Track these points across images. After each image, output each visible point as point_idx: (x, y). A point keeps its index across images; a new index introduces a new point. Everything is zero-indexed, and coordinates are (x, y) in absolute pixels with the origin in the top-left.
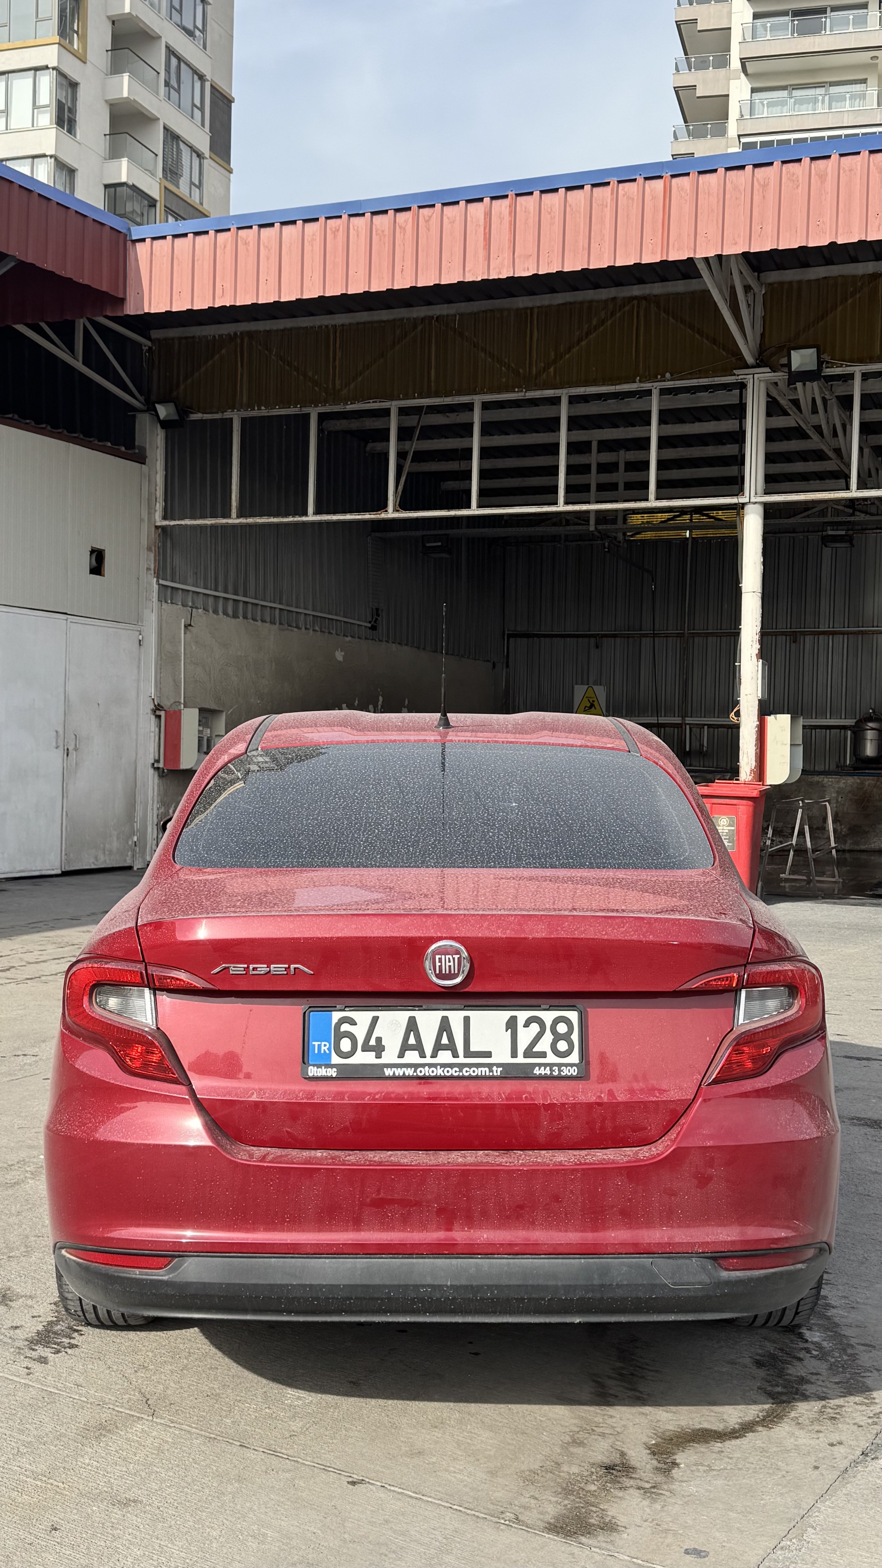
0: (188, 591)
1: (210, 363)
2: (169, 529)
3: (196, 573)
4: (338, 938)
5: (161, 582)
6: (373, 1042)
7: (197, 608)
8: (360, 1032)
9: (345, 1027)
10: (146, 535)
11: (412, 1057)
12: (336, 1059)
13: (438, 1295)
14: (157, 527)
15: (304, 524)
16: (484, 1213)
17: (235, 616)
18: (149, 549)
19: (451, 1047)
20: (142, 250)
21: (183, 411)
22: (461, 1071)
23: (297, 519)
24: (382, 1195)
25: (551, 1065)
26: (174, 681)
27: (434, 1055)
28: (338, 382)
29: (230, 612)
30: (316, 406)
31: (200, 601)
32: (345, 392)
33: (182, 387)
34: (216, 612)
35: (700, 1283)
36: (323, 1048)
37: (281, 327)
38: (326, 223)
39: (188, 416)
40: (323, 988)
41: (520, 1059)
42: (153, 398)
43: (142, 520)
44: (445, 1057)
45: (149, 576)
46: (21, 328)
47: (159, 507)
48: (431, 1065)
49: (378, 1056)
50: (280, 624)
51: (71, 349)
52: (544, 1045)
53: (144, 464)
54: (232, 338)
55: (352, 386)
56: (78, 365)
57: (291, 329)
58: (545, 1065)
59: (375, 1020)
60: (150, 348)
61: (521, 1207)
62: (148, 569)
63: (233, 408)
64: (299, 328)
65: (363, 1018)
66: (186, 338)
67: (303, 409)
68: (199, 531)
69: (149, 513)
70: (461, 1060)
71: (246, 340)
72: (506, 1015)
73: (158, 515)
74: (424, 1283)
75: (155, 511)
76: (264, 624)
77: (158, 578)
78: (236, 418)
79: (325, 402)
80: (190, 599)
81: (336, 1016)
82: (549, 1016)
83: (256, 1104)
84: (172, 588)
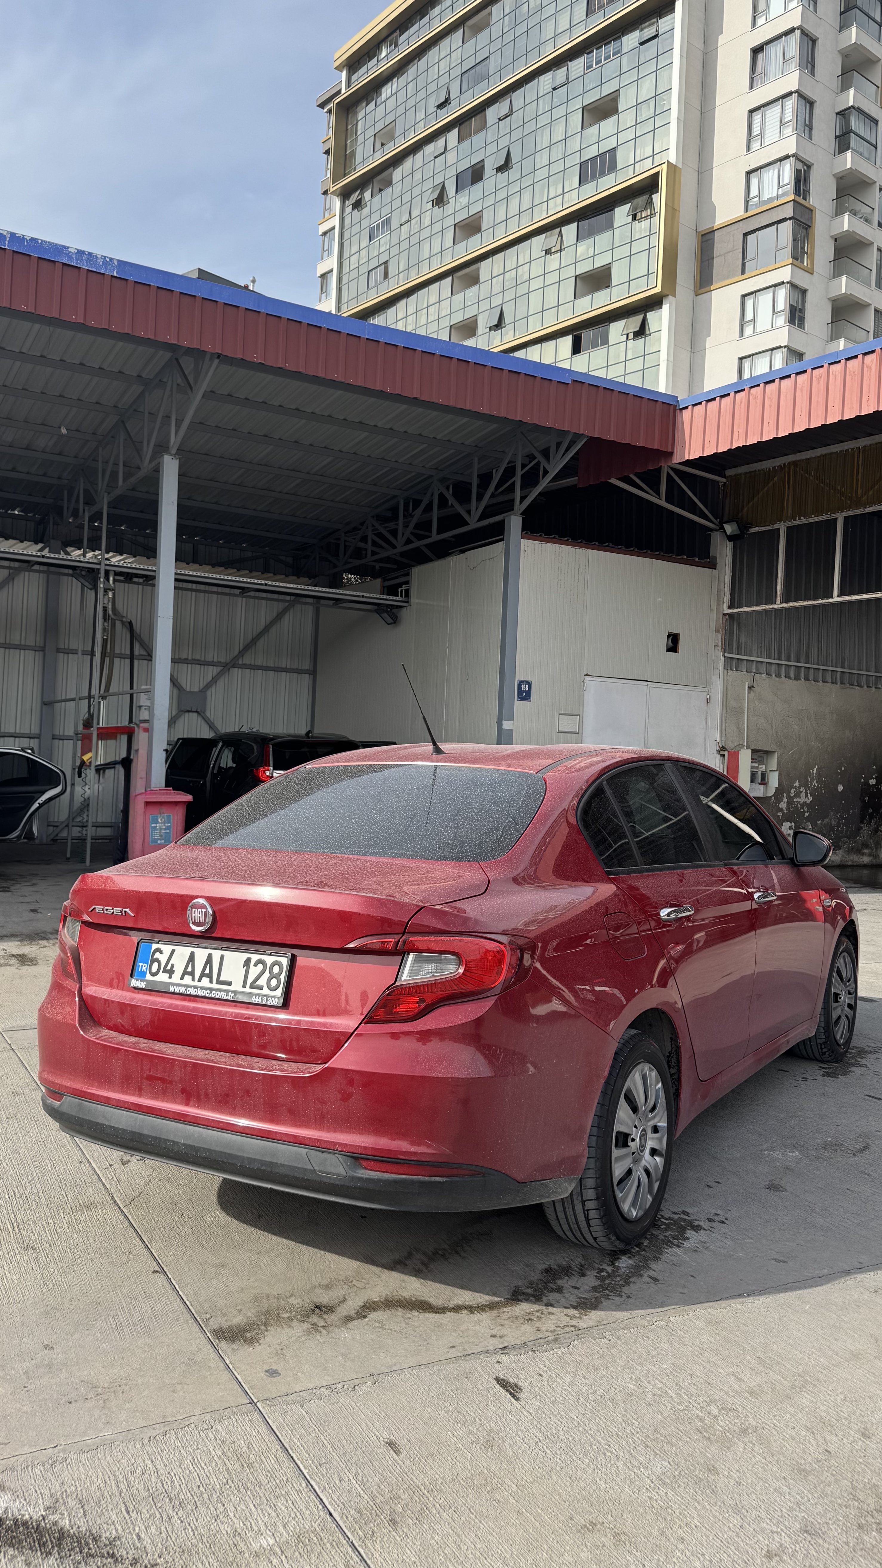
0: (753, 661)
1: (766, 489)
2: (736, 615)
3: (761, 647)
4: (145, 892)
5: (727, 655)
6: (169, 967)
7: (761, 673)
8: (163, 959)
9: (157, 955)
10: (714, 621)
11: (188, 980)
12: (149, 977)
13: (176, 1149)
14: (724, 615)
15: (832, 604)
16: (207, 1096)
17: (797, 678)
18: (717, 631)
19: (210, 976)
20: (686, 414)
21: (743, 527)
22: (211, 993)
23: (825, 601)
24: (151, 1073)
25: (263, 996)
26: (738, 728)
27: (199, 980)
28: (859, 491)
29: (792, 676)
30: (842, 512)
31: (763, 668)
32: (865, 498)
33: (745, 509)
34: (778, 675)
35: (338, 1175)
36: (144, 968)
37: (818, 454)
38: (812, 372)
39: (748, 530)
40: (139, 926)
41: (247, 989)
42: (725, 519)
43: (711, 610)
44: (205, 982)
45: (716, 651)
46: (613, 481)
47: (727, 599)
48: (196, 987)
49: (170, 977)
50: (842, 683)
51: (658, 493)
52: (262, 981)
53: (715, 569)
54: (782, 468)
55: (871, 493)
56: (663, 503)
57: (826, 455)
58: (259, 995)
59: (173, 951)
60: (725, 483)
61: (227, 1095)
62: (716, 646)
63: (780, 520)
64: (831, 454)
65: (167, 949)
66: (750, 472)
67: (832, 515)
68: (764, 615)
69: (718, 605)
70: (214, 985)
71: (792, 467)
72: (245, 956)
73: (726, 605)
74: (169, 1139)
75: (724, 603)
76: (826, 684)
77: (724, 652)
78: (782, 528)
79: (849, 508)
80: (754, 667)
81: (155, 946)
82: (269, 960)
83: (106, 1000)
84: (738, 659)
